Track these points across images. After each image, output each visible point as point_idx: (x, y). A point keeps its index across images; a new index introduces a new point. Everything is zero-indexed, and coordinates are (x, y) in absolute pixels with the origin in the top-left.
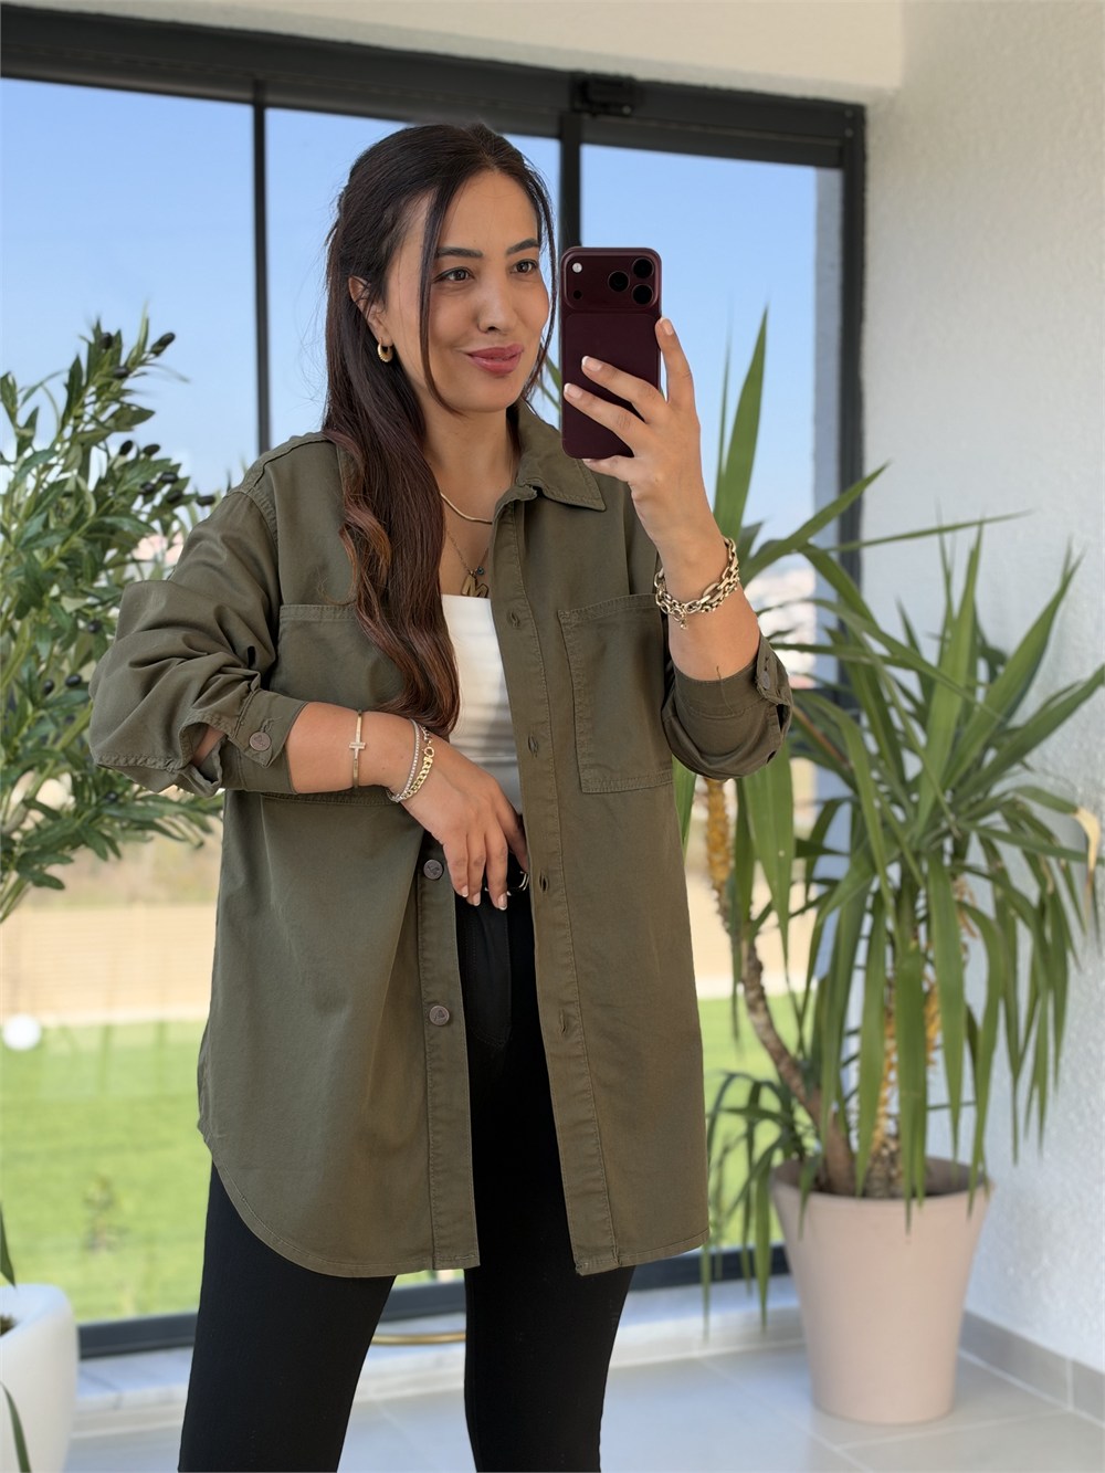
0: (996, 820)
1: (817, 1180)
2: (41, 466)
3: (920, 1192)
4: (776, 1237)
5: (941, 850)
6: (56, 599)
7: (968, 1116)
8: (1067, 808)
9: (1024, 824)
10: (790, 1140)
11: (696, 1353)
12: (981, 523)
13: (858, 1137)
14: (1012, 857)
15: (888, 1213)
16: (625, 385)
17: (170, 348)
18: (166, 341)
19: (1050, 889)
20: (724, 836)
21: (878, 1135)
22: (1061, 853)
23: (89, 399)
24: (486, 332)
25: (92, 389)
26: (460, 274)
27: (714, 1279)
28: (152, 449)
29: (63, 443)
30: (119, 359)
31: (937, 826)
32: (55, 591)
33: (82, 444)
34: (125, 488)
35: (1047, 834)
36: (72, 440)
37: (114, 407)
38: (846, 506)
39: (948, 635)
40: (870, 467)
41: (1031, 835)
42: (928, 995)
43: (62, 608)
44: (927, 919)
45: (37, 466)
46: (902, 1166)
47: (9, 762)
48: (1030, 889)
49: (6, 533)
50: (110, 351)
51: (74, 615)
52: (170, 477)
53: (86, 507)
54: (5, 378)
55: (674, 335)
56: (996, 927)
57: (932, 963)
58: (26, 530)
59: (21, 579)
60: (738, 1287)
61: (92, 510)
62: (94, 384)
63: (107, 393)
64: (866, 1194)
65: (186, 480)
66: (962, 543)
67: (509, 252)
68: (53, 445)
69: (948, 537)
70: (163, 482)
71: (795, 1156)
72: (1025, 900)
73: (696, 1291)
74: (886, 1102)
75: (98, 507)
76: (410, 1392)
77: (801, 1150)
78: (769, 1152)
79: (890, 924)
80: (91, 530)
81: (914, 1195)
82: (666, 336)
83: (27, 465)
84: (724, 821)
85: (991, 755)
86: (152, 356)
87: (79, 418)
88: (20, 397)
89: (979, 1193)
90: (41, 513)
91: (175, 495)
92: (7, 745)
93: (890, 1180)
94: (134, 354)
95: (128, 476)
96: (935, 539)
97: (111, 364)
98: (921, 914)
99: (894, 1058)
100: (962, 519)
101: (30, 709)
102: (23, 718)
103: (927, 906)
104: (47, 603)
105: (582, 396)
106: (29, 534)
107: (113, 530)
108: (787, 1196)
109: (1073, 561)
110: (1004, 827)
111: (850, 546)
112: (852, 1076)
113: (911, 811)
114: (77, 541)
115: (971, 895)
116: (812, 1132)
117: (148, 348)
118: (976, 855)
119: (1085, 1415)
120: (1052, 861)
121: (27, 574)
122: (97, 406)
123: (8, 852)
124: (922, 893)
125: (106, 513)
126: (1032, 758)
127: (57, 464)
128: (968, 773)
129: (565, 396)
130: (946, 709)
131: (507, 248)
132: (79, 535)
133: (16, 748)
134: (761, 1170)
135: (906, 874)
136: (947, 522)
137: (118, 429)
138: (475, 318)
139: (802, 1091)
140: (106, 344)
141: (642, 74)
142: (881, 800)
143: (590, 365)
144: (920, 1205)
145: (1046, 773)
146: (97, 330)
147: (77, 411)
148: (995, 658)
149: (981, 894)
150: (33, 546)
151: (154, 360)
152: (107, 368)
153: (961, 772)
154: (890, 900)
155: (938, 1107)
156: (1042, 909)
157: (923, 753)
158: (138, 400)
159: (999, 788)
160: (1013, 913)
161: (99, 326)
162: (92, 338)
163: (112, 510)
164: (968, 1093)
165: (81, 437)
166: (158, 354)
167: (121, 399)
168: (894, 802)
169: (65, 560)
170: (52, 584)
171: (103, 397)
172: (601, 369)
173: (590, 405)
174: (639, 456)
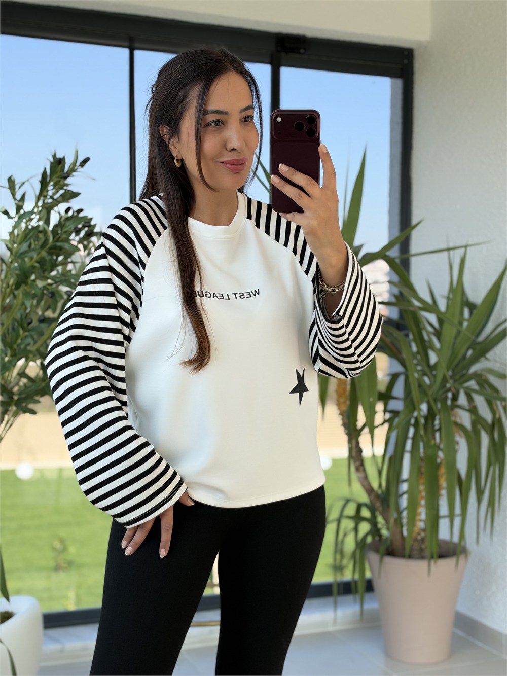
0: (472, 384)
1: (388, 549)
2: (27, 219)
3: (436, 556)
4: (368, 575)
5: (446, 397)
6: (34, 281)
7: (457, 521)
8: (504, 376)
9: (486, 386)
10: (375, 531)
11: (331, 629)
12: (466, 247)
13: (407, 530)
14: (480, 401)
15: (419, 566)
16: (300, 178)
17: (88, 164)
18: (86, 161)
19: (497, 416)
20: (345, 391)
21: (416, 529)
22: (503, 399)
23: (50, 188)
24: (230, 151)
25: (52, 183)
26: (217, 123)
27: (339, 594)
28: (80, 211)
29: (38, 208)
30: (64, 169)
31: (445, 386)
32: (33, 277)
33: (47, 209)
34: (66, 229)
36: (42, 206)
37: (62, 192)
38: (402, 239)
39: (451, 296)
40: (414, 221)
41: (489, 390)
42: (439, 464)
43: (37, 286)
44: (439, 429)
46: (427, 543)
48: (488, 416)
49: (11, 250)
50: (61, 166)
51: (42, 288)
52: (87, 225)
53: (48, 238)
54: (11, 177)
56: (472, 434)
57: (442, 450)
58: (21, 248)
59: (18, 272)
60: (350, 598)
61: (51, 239)
62: (53, 181)
63: (59, 186)
64: (410, 557)
65: (95, 225)
66: (457, 256)
67: (241, 112)
68: (33, 209)
69: (452, 252)
70: (84, 227)
71: (377, 539)
72: (485, 421)
73: (331, 600)
74: (420, 514)
75: (54, 237)
77: (380, 536)
78: (365, 537)
79: (422, 432)
80: (50, 249)
81: (432, 557)
82: (323, 153)
83: (21, 218)
84: (345, 383)
85: (470, 352)
86: (80, 167)
87: (45, 197)
88: (17, 187)
89: (462, 559)
90: (27, 241)
91: (90, 233)
92: (11, 349)
93: (421, 550)
94: (72, 167)
95: (67, 224)
96: (445, 254)
97: (61, 171)
98: (437, 427)
99: (424, 494)
100: (458, 245)
101: (21, 331)
102: (18, 335)
103: (440, 424)
104: (30, 282)
105: (279, 182)
106: (22, 250)
107: (61, 249)
108: (374, 557)
110: (476, 387)
111: (405, 256)
112: (404, 501)
113: (433, 379)
114: (44, 253)
115: (461, 418)
116: (385, 527)
117: (78, 164)
118: (462, 400)
120: (499, 403)
121: (20, 270)
122: (54, 190)
123: (11, 398)
124: (438, 417)
125: (57, 241)
126: (490, 355)
127: (35, 218)
128: (459, 362)
129: (271, 182)
130: (449, 332)
131: (240, 110)
132: (45, 251)
133: (15, 350)
134: (361, 545)
135: (430, 409)
136: (451, 245)
137: (64, 202)
138: (224, 145)
139: (380, 509)
140: (58, 162)
141: (309, 34)
142: (418, 374)
143: (282, 168)
144: (436, 563)
145: (496, 361)
146: (54, 156)
147: (45, 194)
148: (472, 307)
149: (465, 419)
150: (23, 256)
151: (80, 169)
152: (59, 174)
153: (456, 361)
154: (422, 421)
155: (444, 517)
156: (493, 425)
157: (438, 352)
158: (72, 188)
159: (473, 369)
160: (479, 427)
161: (55, 154)
162: (52, 160)
163: (60, 239)
164: (458, 510)
165: (46, 206)
166: (82, 166)
167: (65, 188)
168: (425, 374)
169: (38, 262)
170: (32, 274)
171: (57, 187)
172: (288, 171)
173: (283, 187)
174: (306, 213)
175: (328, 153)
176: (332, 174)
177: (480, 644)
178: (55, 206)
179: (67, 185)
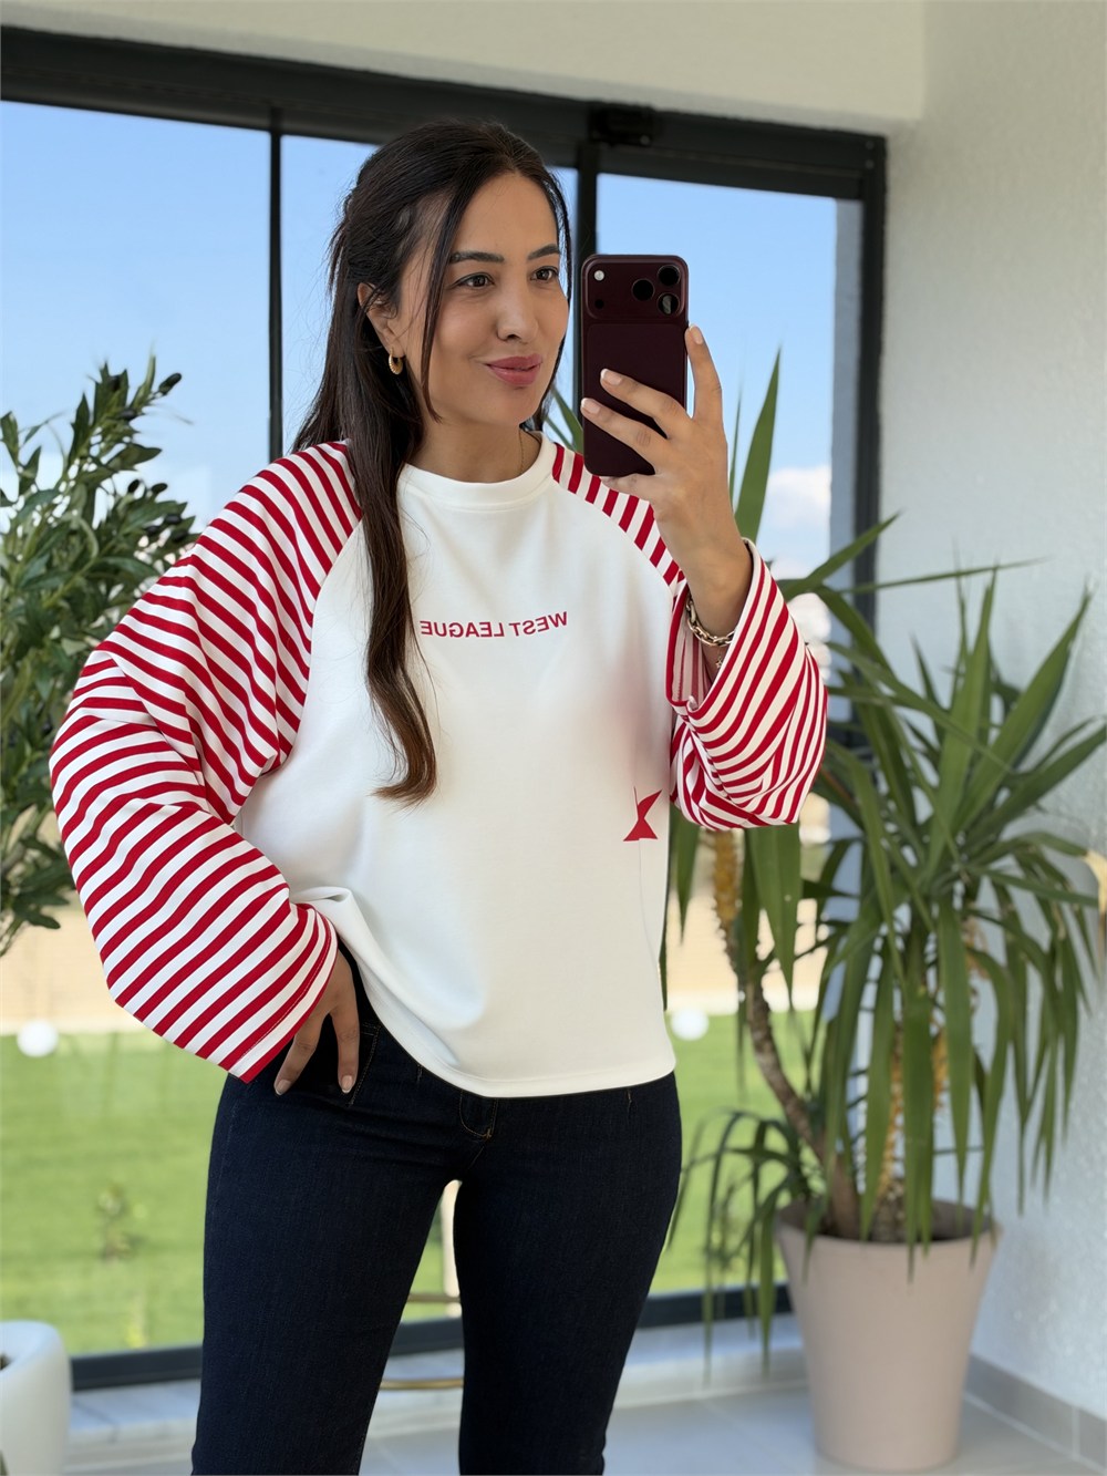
0: (1008, 864)
1: (823, 1222)
2: (45, 505)
3: (926, 1236)
4: (780, 1276)
5: (951, 893)
6: (58, 641)
7: (974, 1161)
8: (1077, 851)
9: (1038, 868)
10: (796, 1181)
11: (699, 1394)
12: (995, 569)
13: (866, 1180)
14: (1024, 902)
15: (890, 1258)
16: (647, 399)
17: (177, 388)
18: (173, 381)
19: (1062, 934)
20: (731, 877)
21: (885, 1179)
22: (1074, 898)
23: (95, 439)
24: (505, 340)
25: (99, 430)
26: (479, 280)
27: (716, 1317)
28: (160, 488)
29: (68, 481)
30: (125, 398)
31: (948, 869)
32: (55, 633)
33: (87, 484)
34: (127, 530)
35: (1062, 879)
36: (77, 479)
37: (119, 448)
38: (860, 550)
39: (963, 669)
40: (886, 511)
41: (1044, 879)
42: (935, 1040)
43: (63, 651)
44: (936, 963)
45: (41, 504)
46: (909, 1209)
47: (7, 801)
48: (1037, 928)
49: (6, 575)
50: (118, 392)
51: (75, 658)
52: (174, 519)
53: (89, 546)
54: (7, 417)
56: (1006, 974)
57: (941, 1008)
58: (27, 572)
59: (22, 620)
60: (739, 1327)
61: (95, 550)
62: (100, 425)
63: (112, 437)
64: (872, 1238)
65: (191, 520)
66: (975, 588)
67: (531, 258)
68: (58, 484)
69: (964, 580)
70: (166, 524)
71: (801, 1198)
72: (1035, 945)
73: (697, 1330)
74: (893, 1146)
75: (101, 547)
76: (409, 1429)
77: (807, 1192)
78: (774, 1194)
80: (94, 569)
81: (919, 1240)
82: (695, 343)
83: (30, 503)
84: (732, 861)
85: (1004, 795)
86: (159, 395)
87: (84, 458)
88: (21, 437)
89: (984, 1244)
90: (42, 555)
91: (180, 534)
92: (6, 785)
93: (896, 1224)
94: (141, 394)
95: (131, 517)
96: (952, 583)
97: (118, 405)
98: (931, 958)
99: (900, 1102)
100: (975, 565)
101: (28, 750)
102: (21, 758)
103: (937, 951)
104: (48, 643)
105: (600, 412)
106: (31, 575)
107: (117, 570)
108: (793, 1239)
110: (1017, 872)
111: (865, 588)
112: (859, 1119)
113: (922, 855)
114: (79, 580)
115: (983, 937)
116: (818, 1172)
117: (155, 388)
118: (987, 898)
119: (1088, 1462)
120: (1066, 907)
121: (27, 616)
122: (103, 445)
123: (6, 893)
124: (932, 937)
125: (109, 554)
126: (1047, 801)
127: (61, 503)
128: (981, 816)
129: (582, 411)
130: (957, 753)
131: (528, 253)
132: (83, 575)
133: (15, 788)
134: (766, 1212)
135: (916, 918)
136: (964, 566)
137: (124, 468)
138: (494, 328)
139: (808, 1133)
140: (113, 386)
141: (661, 103)
142: (890, 842)
143: (608, 378)
144: (926, 1252)
145: (1059, 814)
146: (104, 371)
147: (83, 451)
148: (1009, 695)
149: (992, 940)
150: (35, 585)
151: (160, 400)
152: (114, 410)
153: (973, 814)
154: (899, 944)
155: (945, 1152)
156: (1053, 954)
157: (934, 794)
158: (144, 440)
159: (1011, 831)
160: (1024, 958)
161: (106, 367)
162: (99, 379)
163: (116, 551)
164: (975, 1137)
165: (85, 477)
166: (165, 393)
167: (127, 439)
168: (904, 843)
169: (68, 599)
170: (53, 624)
171: (109, 438)
172: (621, 384)
173: (608, 420)
174: (660, 474)
175: (704, 346)
176: (713, 390)
177: (1021, 1427)
178: (104, 478)
179: (131, 433)
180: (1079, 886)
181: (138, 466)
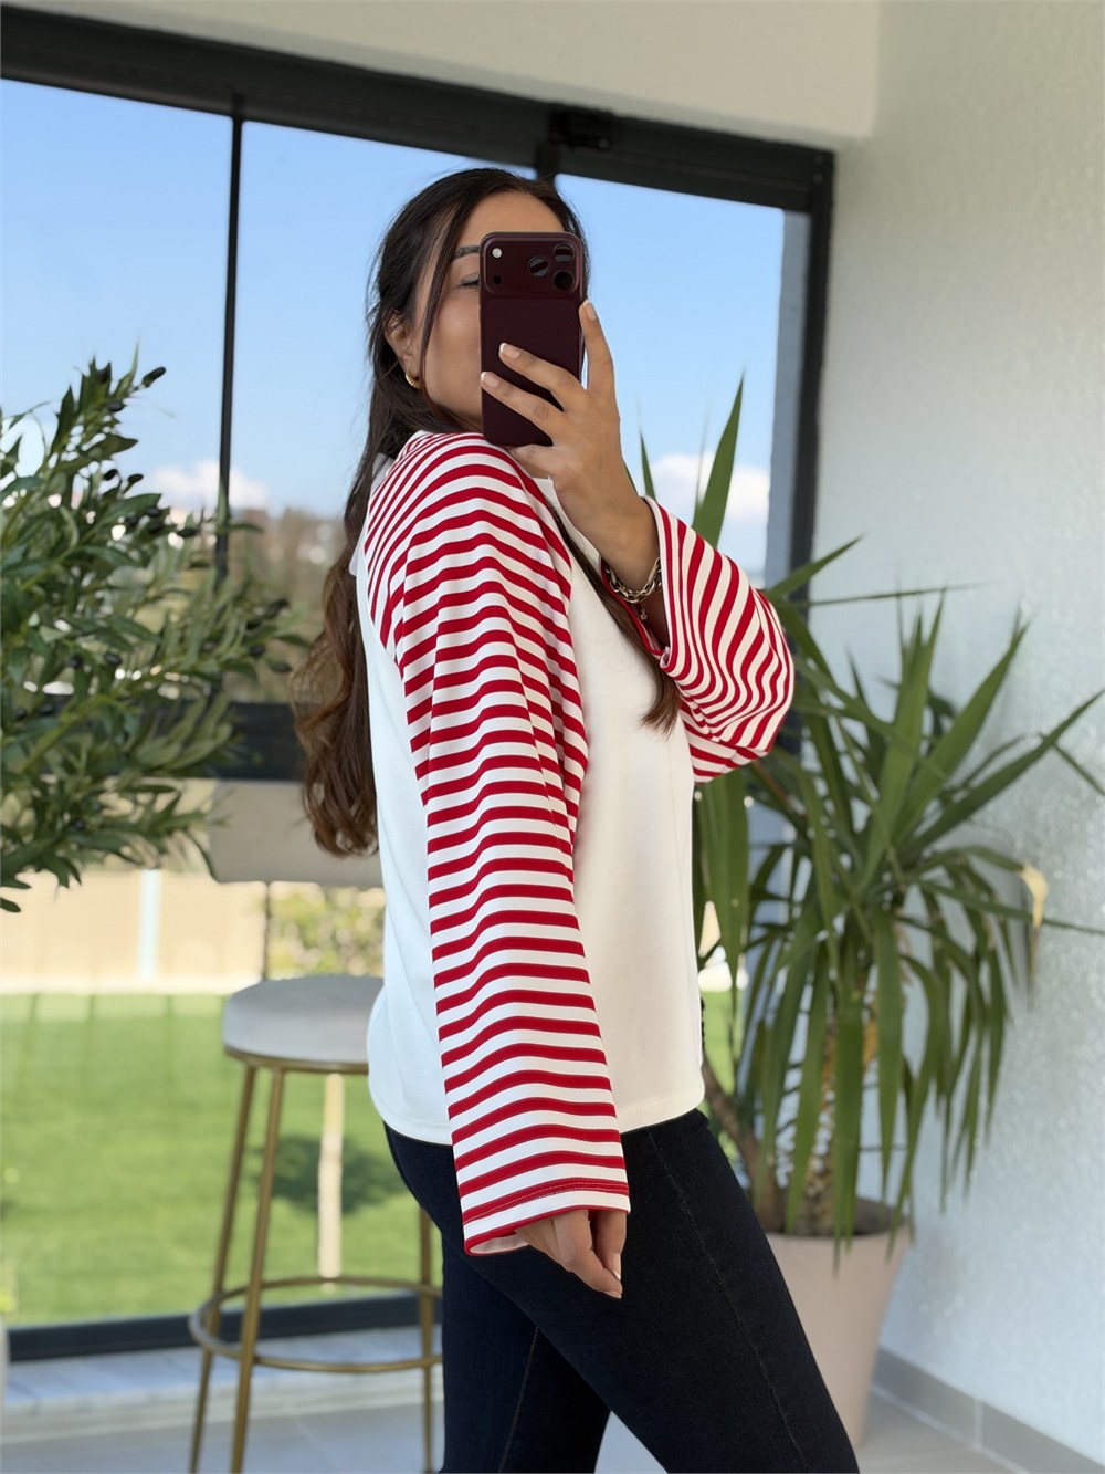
0: (938, 874)
2: (24, 491)
3: (849, 1231)
5: (882, 901)
6: (36, 628)
7: (898, 1159)
8: (1014, 867)
9: (966, 879)
12: (943, 590)
13: (787, 1173)
14: (952, 911)
16: (544, 373)
17: (161, 381)
18: (156, 373)
21: (807, 1174)
22: (1004, 912)
23: (76, 429)
25: (81, 420)
28: (135, 479)
29: (47, 471)
30: (108, 388)
32: (34, 620)
33: (65, 471)
34: (108, 521)
35: (983, 885)
36: (56, 467)
37: (99, 438)
41: (970, 888)
43: (41, 639)
46: (826, 1204)
48: (965, 937)
50: (102, 384)
51: (53, 645)
52: (150, 510)
53: (68, 532)
55: (597, 320)
56: (933, 975)
58: (7, 558)
61: (75, 539)
62: (83, 415)
63: (93, 427)
65: (167, 511)
68: (38, 473)
69: (907, 599)
70: (143, 515)
72: (962, 949)
75: (81, 535)
76: (327, 1408)
79: (833, 974)
80: (71, 556)
81: (843, 1234)
82: (588, 319)
83: (8, 489)
86: (142, 387)
87: (63, 448)
89: (902, 1240)
90: (22, 543)
91: (155, 526)
93: (813, 1218)
94: (123, 386)
95: (111, 508)
96: (892, 602)
97: (102, 397)
100: (923, 586)
104: (27, 630)
105: (498, 386)
106: (11, 561)
107: (91, 558)
109: (1023, 622)
110: (947, 883)
113: (857, 860)
114: (56, 567)
115: (908, 943)
117: (138, 380)
118: (914, 905)
119: (992, 1455)
120: (991, 917)
122: (82, 436)
125: (88, 542)
126: (977, 817)
129: (483, 385)
130: (897, 766)
132: (58, 562)
135: (851, 924)
137: (102, 457)
140: (98, 378)
141: (621, 109)
143: (507, 352)
144: (848, 1247)
145: (988, 827)
146: (92, 366)
147: (65, 441)
148: (940, 707)
149: (919, 945)
150: (12, 573)
151: (143, 392)
152: (101, 401)
154: (834, 949)
155: (870, 1149)
156: (977, 958)
157: (872, 804)
158: (124, 431)
159: (942, 845)
160: (950, 964)
161: (94, 362)
162: (87, 372)
163: (94, 540)
164: (900, 1137)
165: (64, 466)
166: (147, 386)
167: (107, 429)
168: (844, 850)
169: (41, 585)
170: (31, 611)
171: (90, 428)
172: (519, 357)
173: (506, 394)
174: (559, 446)
176: (605, 363)
177: (924, 1417)
178: (81, 467)
179: (114, 422)
180: (1005, 897)
181: (116, 456)
